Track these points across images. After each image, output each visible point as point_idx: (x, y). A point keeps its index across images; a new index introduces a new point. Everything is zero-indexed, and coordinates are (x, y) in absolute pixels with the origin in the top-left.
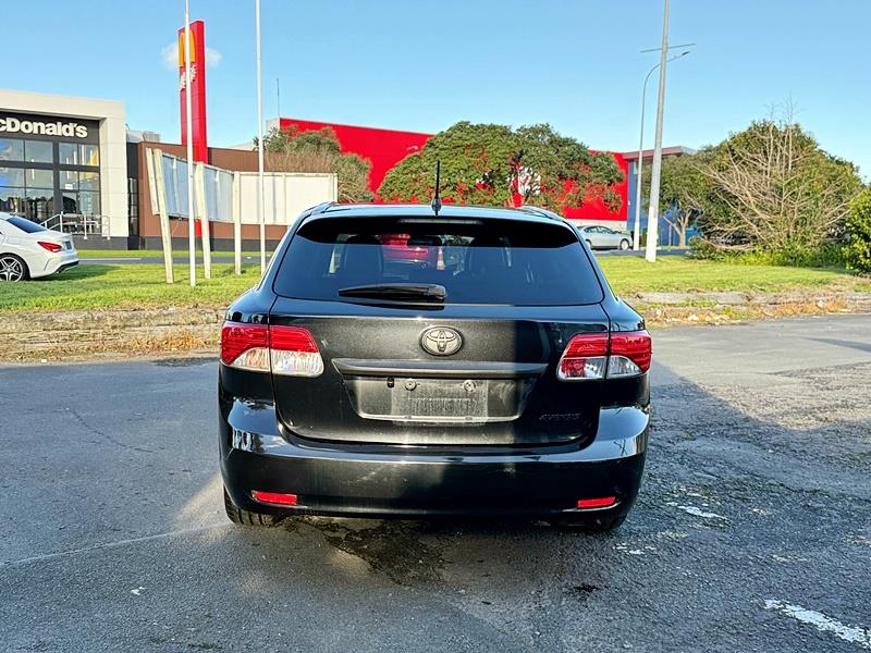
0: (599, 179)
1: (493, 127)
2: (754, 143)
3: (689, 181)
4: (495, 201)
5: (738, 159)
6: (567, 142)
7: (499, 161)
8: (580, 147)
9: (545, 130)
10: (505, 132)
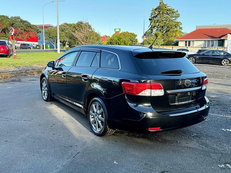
0: (35, 32)
1: (3, 16)
2: (80, 26)
3: (55, 33)
4: (6, 36)
5: (77, 29)
6: (25, 22)
7: (7, 25)
8: (29, 23)
9: (19, 18)
10: (7, 18)
